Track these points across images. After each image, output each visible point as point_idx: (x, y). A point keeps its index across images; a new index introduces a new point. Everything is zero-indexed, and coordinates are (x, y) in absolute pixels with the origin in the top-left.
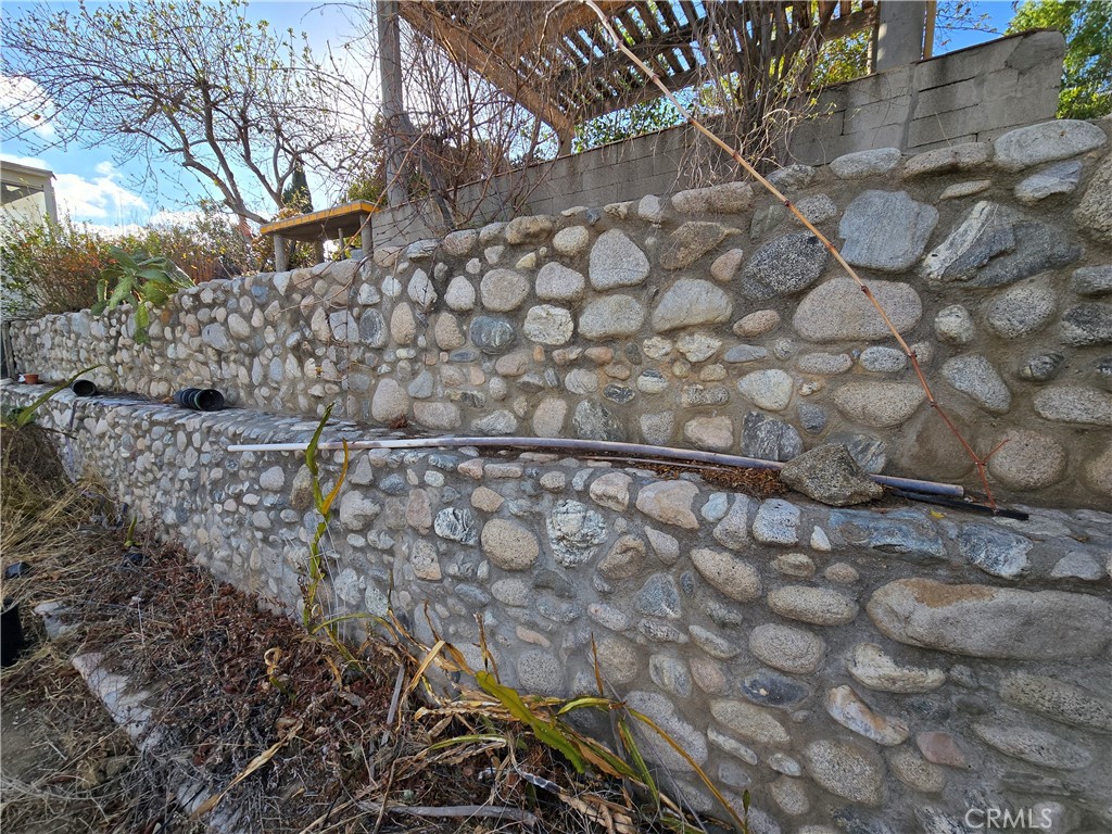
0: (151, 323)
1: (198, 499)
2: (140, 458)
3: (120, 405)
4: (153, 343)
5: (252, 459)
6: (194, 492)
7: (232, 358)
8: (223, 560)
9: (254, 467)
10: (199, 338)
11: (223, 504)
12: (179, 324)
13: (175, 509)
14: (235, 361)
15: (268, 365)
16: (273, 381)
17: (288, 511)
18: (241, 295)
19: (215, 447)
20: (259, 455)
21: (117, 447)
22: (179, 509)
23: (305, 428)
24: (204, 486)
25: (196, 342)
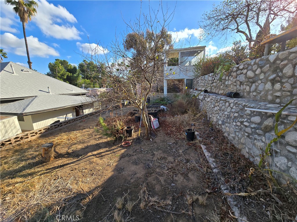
0: (223, 76)
1: (229, 120)
2: (216, 108)
3: (213, 95)
4: (222, 81)
5: (250, 113)
6: (228, 118)
7: (245, 84)
8: (232, 137)
9: (250, 115)
10: (236, 79)
11: (236, 123)
12: (231, 75)
13: (222, 121)
14: (246, 85)
15: (258, 86)
16: (259, 90)
17: (260, 130)
18: (254, 65)
19: (237, 108)
20: (253, 112)
21: (211, 105)
22: (223, 121)
23: (273, 106)
24: (231, 117)
25: (235, 80)
